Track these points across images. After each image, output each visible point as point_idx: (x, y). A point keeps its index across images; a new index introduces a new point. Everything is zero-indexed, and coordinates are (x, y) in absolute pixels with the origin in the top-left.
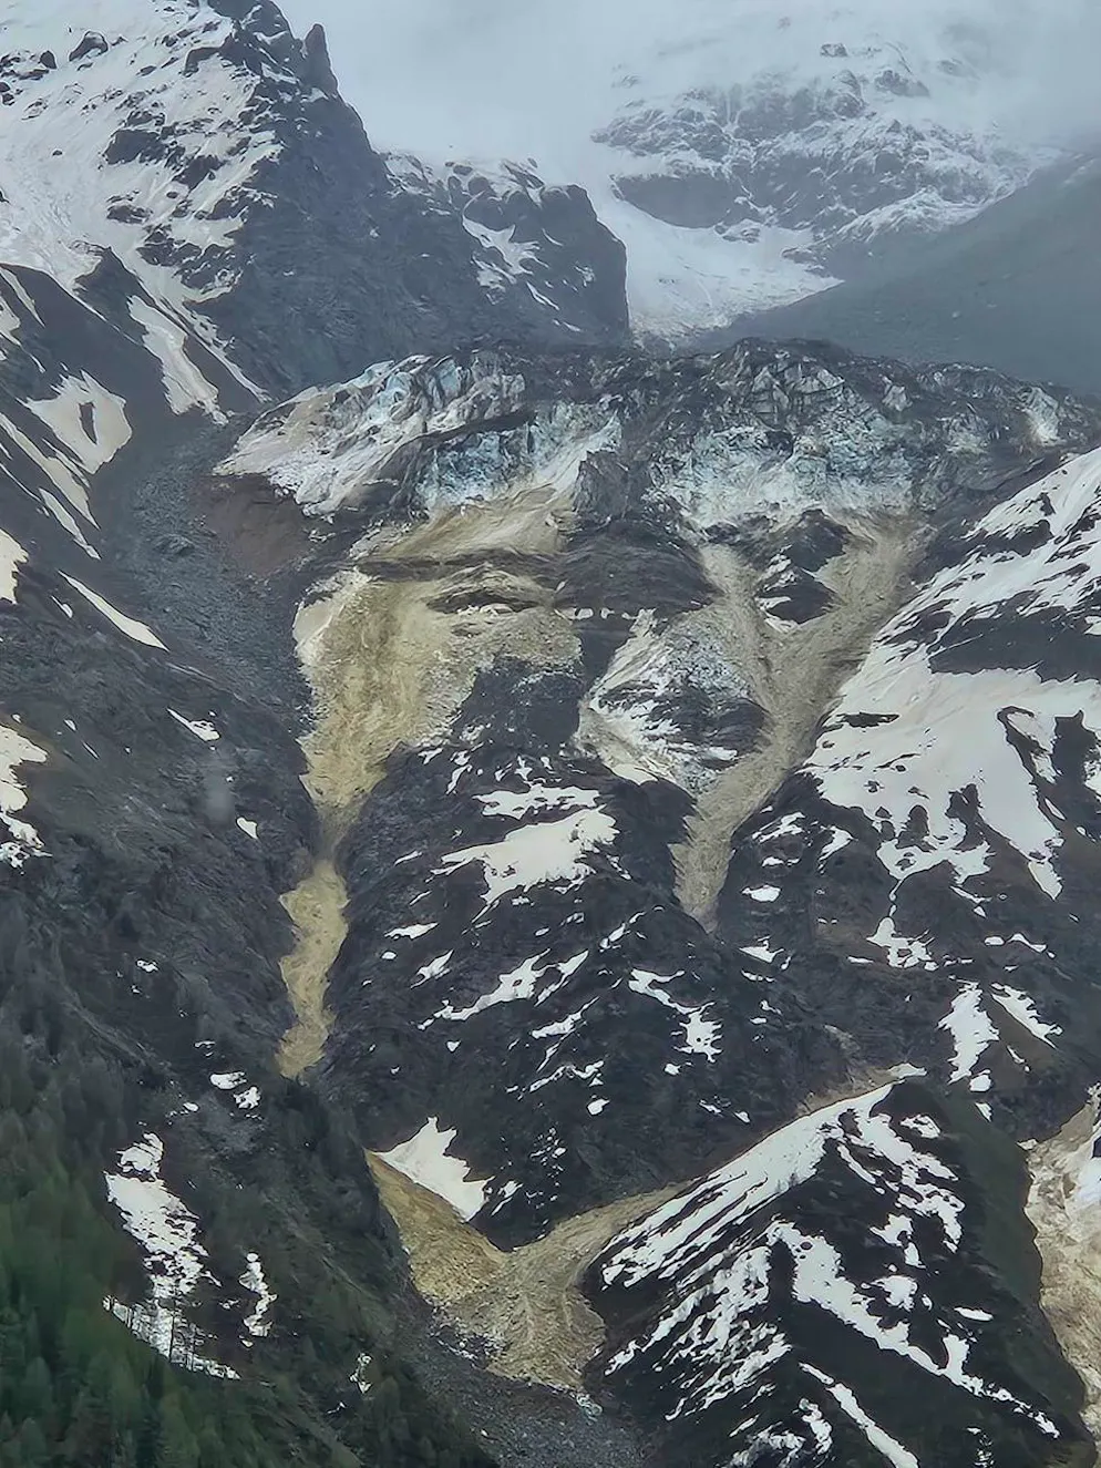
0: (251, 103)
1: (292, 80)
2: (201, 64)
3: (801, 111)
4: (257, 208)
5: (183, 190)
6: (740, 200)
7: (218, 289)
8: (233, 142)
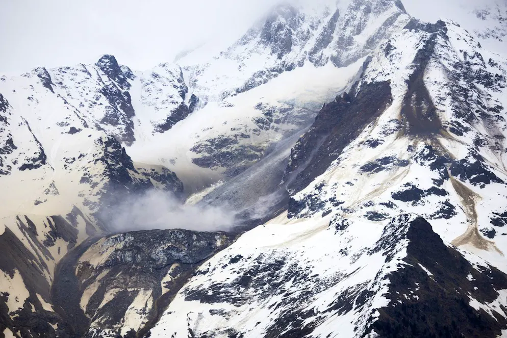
0: (105, 170)
1: (114, 163)
2: (97, 162)
3: (224, 142)
4: (103, 193)
5: (91, 189)
6: (214, 162)
7: (95, 210)
8: (101, 179)
